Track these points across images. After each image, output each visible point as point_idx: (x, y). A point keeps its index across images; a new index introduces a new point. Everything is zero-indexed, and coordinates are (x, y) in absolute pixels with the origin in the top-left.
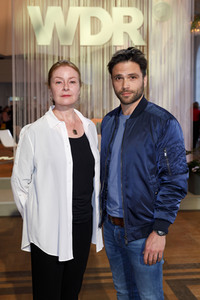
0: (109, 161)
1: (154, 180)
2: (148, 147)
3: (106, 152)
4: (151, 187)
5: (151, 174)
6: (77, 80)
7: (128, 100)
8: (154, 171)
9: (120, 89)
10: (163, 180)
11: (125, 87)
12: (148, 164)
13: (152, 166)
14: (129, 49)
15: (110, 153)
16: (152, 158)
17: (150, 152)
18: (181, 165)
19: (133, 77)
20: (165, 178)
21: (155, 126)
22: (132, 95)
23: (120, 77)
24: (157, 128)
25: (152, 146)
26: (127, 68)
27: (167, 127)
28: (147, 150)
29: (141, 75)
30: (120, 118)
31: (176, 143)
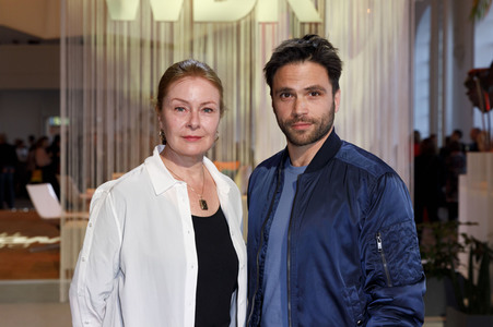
0: (263, 257)
1: (355, 296)
2: (342, 229)
3: (257, 239)
4: (348, 309)
5: (349, 283)
6: (216, 107)
7: (304, 137)
8: (355, 279)
9: (287, 115)
10: (375, 297)
11: (299, 111)
12: (343, 265)
13: (352, 268)
14: (307, 38)
15: (266, 240)
16: (350, 252)
17: (347, 240)
18: (410, 266)
19: (314, 92)
20: (381, 293)
21: (357, 188)
22: (312, 128)
23: (288, 93)
24: (361, 193)
25: (350, 228)
26: (304, 74)
27: (381, 191)
28: (341, 237)
29: (329, 88)
30: (287, 171)
31: (399, 222)
